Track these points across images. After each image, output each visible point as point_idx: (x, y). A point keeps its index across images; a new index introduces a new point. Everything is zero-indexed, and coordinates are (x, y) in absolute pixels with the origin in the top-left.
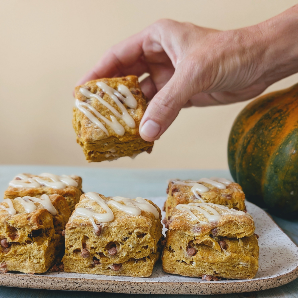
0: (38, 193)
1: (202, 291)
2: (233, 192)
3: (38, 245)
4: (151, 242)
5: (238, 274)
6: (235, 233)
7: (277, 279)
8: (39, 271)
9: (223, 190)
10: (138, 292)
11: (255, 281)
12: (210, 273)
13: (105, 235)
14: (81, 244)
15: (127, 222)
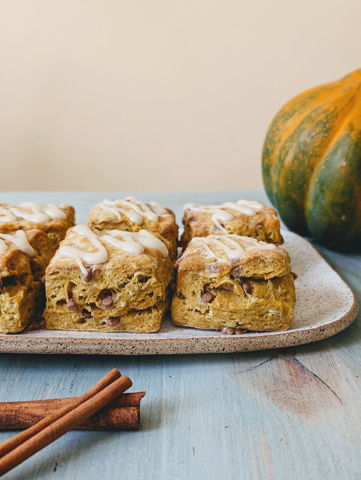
0: (13, 228)
1: (224, 349)
2: (265, 219)
3: (10, 296)
4: (157, 287)
5: (266, 325)
6: (262, 272)
7: (320, 330)
8: (13, 330)
9: (252, 216)
10: (142, 353)
11: (292, 333)
12: (231, 324)
13: (97, 281)
14: (66, 293)
15: (125, 263)
